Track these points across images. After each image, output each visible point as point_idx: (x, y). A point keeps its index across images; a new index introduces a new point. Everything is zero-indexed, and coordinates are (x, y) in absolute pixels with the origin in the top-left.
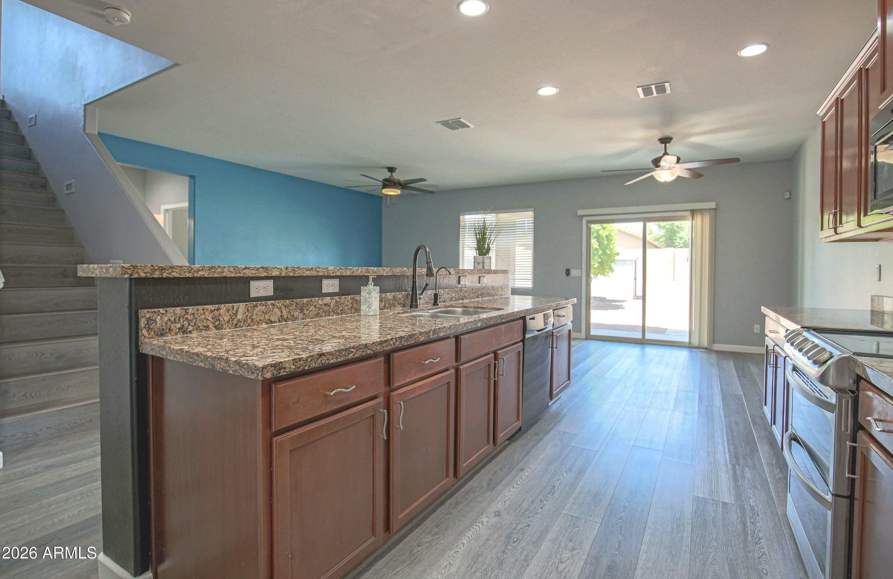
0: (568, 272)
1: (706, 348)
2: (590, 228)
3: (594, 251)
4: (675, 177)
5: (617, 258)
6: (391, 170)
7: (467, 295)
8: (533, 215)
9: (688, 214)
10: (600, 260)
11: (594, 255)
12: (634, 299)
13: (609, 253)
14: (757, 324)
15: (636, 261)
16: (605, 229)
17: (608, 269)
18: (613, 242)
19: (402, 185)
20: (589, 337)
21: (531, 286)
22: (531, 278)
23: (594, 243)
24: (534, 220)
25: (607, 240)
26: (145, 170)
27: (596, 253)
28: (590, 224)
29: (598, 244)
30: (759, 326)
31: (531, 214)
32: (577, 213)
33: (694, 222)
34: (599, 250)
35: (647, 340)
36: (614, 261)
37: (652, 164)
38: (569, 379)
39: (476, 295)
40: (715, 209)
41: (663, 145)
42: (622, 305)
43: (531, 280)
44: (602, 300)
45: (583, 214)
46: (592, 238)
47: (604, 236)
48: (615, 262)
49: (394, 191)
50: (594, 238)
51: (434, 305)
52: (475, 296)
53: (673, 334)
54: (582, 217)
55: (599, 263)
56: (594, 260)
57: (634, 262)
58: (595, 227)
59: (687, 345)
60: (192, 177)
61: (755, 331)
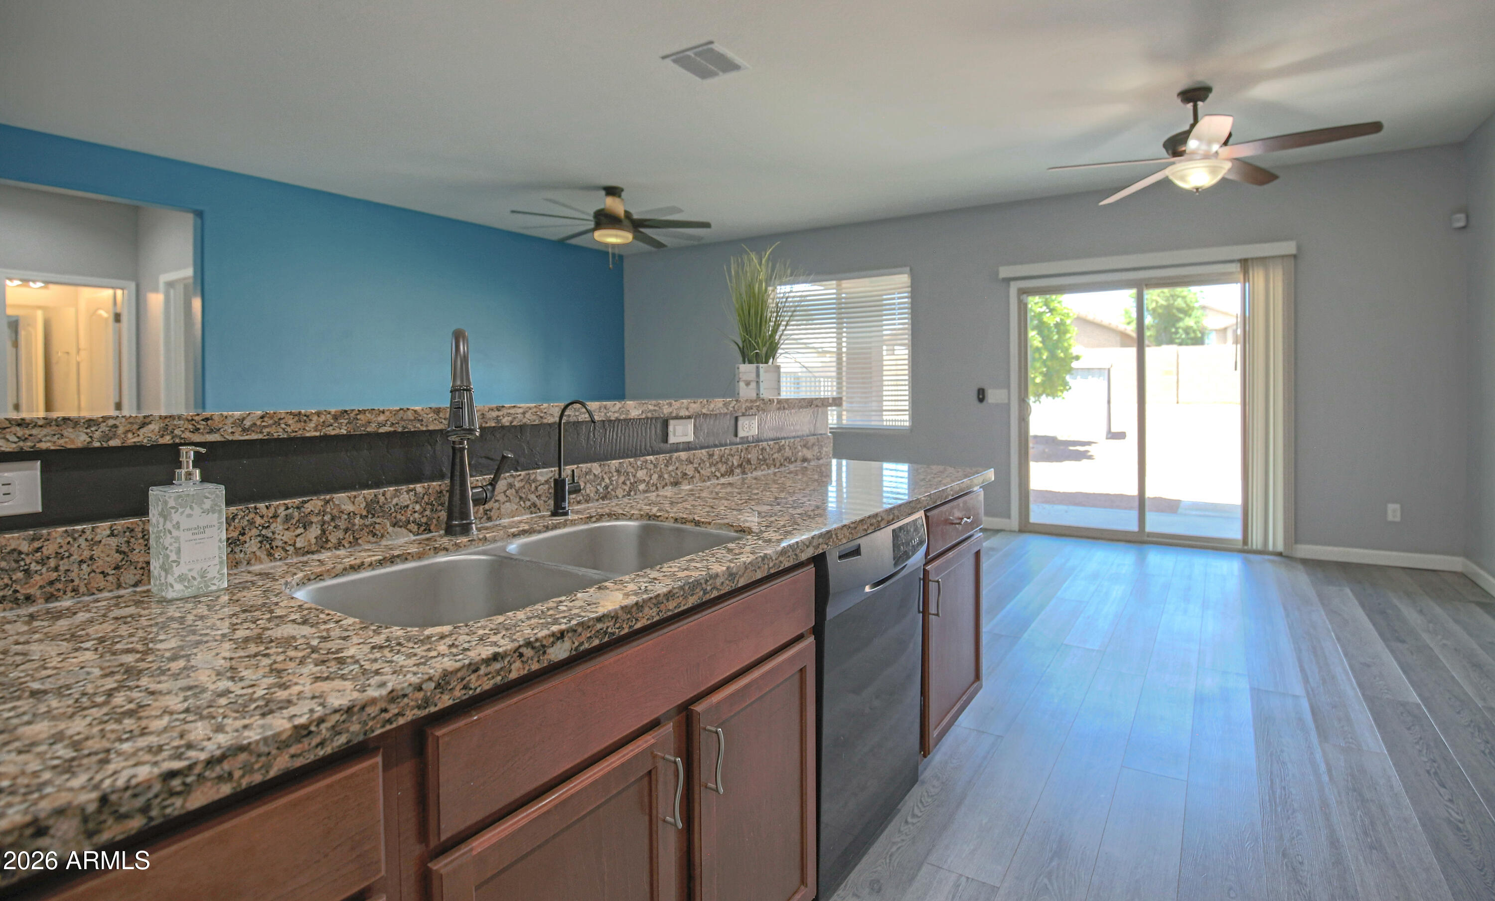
0: (981, 395)
1: (1280, 554)
2: (1026, 305)
3: (1034, 353)
4: (1219, 177)
5: (1075, 364)
6: (612, 191)
7: (690, 470)
8: (910, 281)
9: (1235, 268)
10: (1045, 369)
11: (1034, 359)
12: (1107, 438)
13: (1062, 355)
14: (1394, 502)
15: (1109, 370)
16: (1054, 313)
17: (1061, 385)
18: (1068, 336)
19: (636, 225)
20: (1026, 528)
21: (907, 424)
22: (907, 408)
23: (1035, 339)
24: (912, 292)
25: (1058, 333)
26: (137, 209)
27: (1037, 355)
28: (1025, 296)
29: (1040, 339)
30: (1397, 506)
31: (903, 279)
32: (997, 273)
33: (1247, 285)
34: (1043, 351)
35: (1150, 535)
36: (1070, 371)
37: (1164, 151)
38: (977, 677)
39: (723, 469)
40: (1295, 256)
41: (1190, 106)
42: (1088, 451)
43: (907, 413)
44: (1051, 441)
45: (1011, 275)
46: (1029, 329)
47: (1052, 325)
48: (1074, 372)
49: (616, 236)
50: (1033, 329)
51: (554, 514)
52: (719, 470)
53: (1194, 513)
54: (1008, 281)
55: (1045, 375)
56: (1035, 369)
57: (1106, 372)
58: (1035, 303)
59: (1240, 546)
60: (199, 214)
61: (1390, 518)
